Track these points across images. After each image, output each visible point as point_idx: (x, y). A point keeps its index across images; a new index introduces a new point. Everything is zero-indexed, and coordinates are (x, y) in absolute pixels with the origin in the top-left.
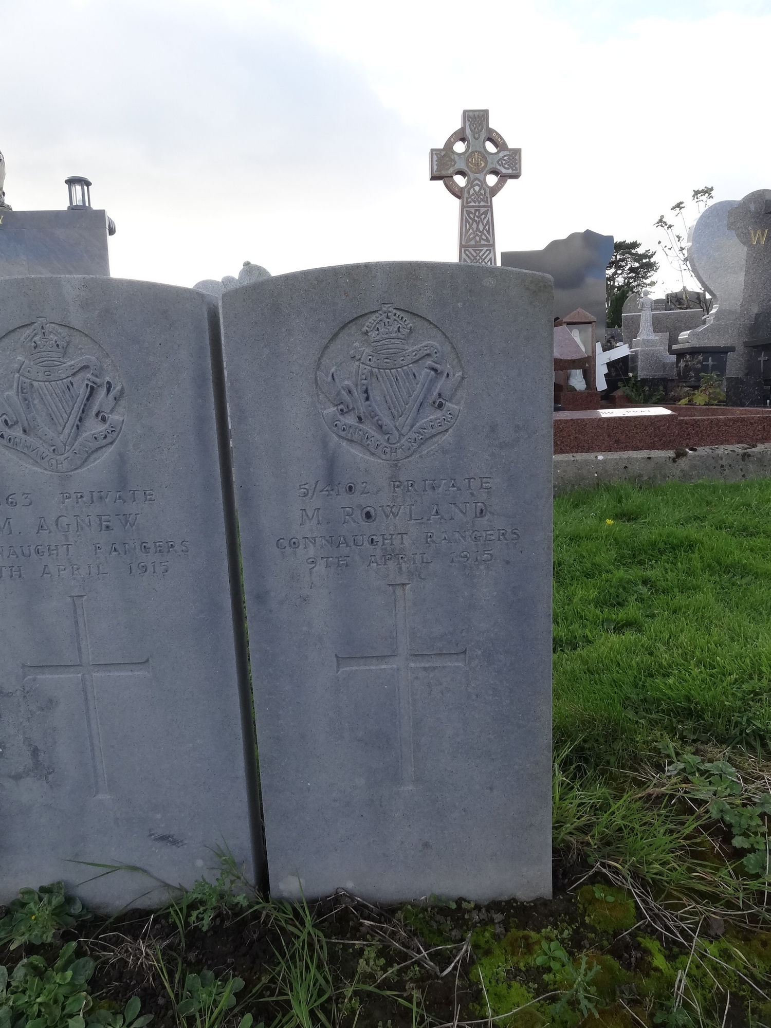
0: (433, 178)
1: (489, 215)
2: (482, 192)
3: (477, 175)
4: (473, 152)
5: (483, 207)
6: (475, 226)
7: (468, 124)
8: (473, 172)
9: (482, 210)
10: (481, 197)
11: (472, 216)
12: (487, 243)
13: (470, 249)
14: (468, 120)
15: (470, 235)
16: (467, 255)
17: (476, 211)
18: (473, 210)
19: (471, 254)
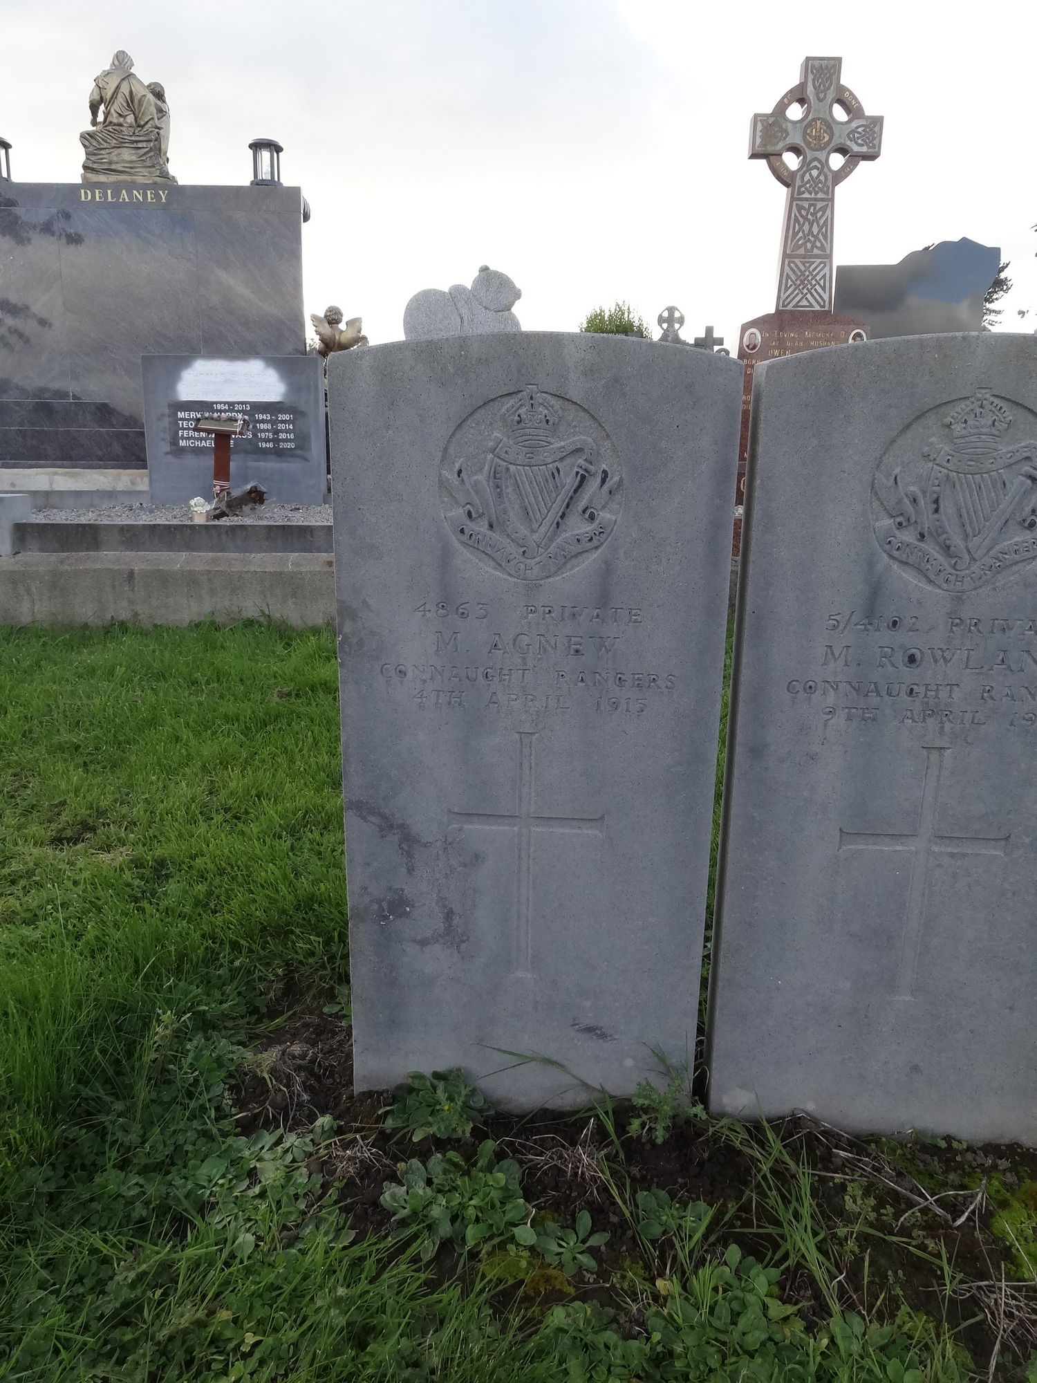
0: (754, 156)
1: (828, 212)
2: (822, 178)
3: (817, 154)
4: (814, 120)
5: (822, 200)
6: (806, 227)
7: (811, 77)
8: (811, 149)
9: (820, 205)
10: (820, 185)
11: (804, 212)
12: (821, 253)
13: (797, 261)
14: (812, 72)
15: (799, 240)
16: (792, 269)
17: (810, 206)
18: (806, 205)
19: (798, 268)
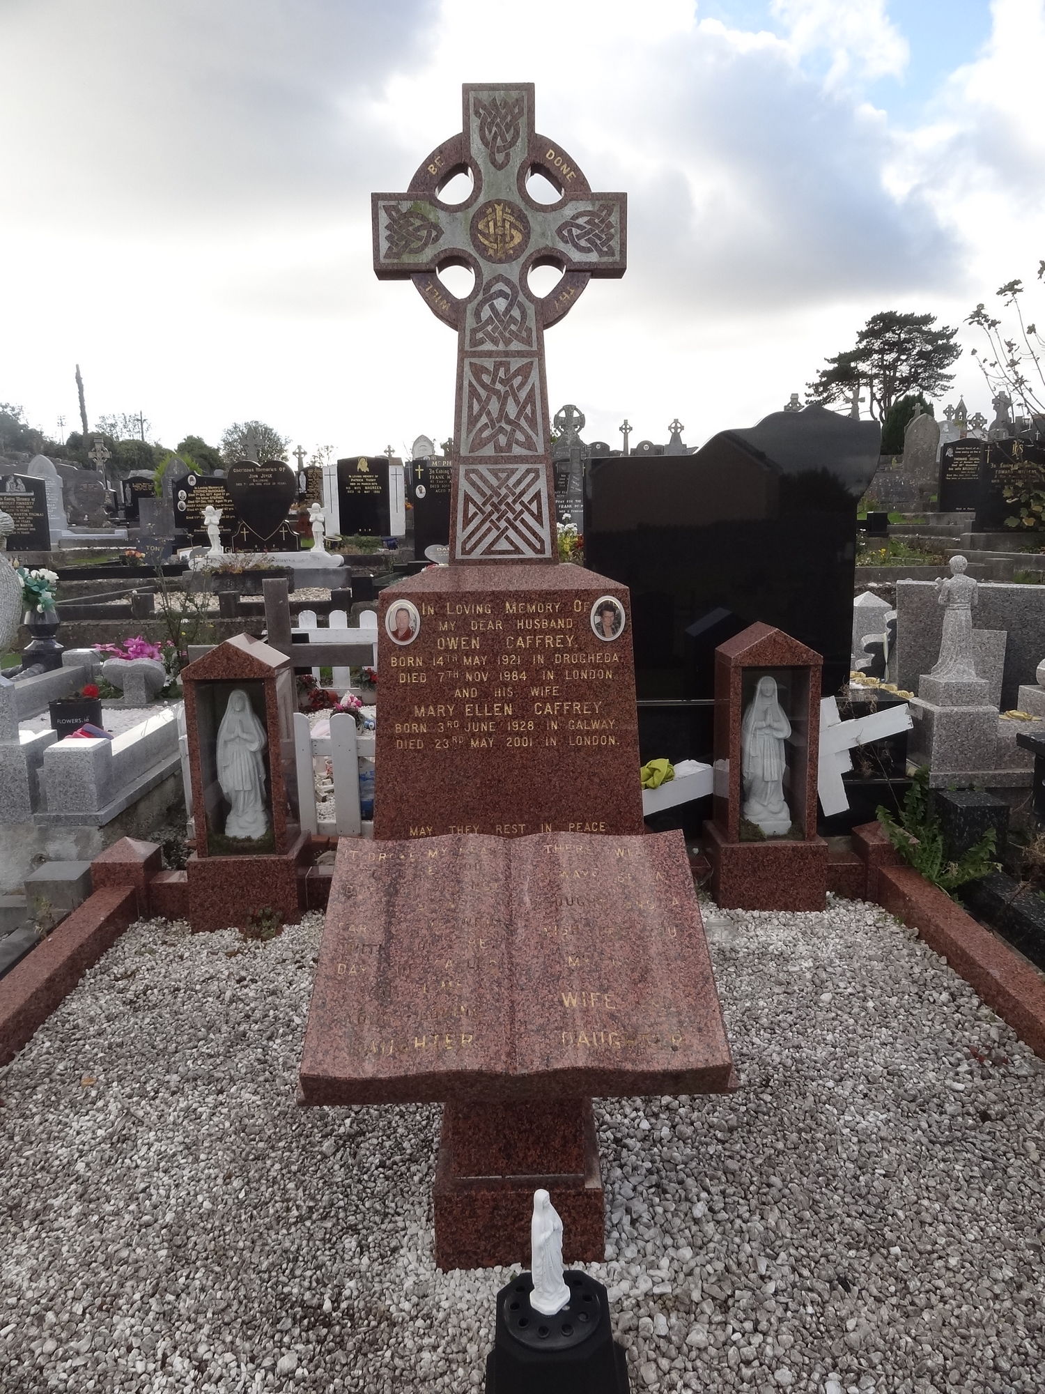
0: (384, 273)
1: (534, 377)
2: (516, 313)
3: (502, 269)
4: (489, 204)
5: (520, 354)
6: (494, 406)
7: (475, 123)
8: (489, 259)
9: (516, 364)
10: (513, 327)
11: (486, 379)
12: (530, 453)
13: (482, 469)
14: (477, 113)
15: (481, 430)
16: (473, 484)
17: (498, 366)
18: (489, 363)
19: (485, 481)
